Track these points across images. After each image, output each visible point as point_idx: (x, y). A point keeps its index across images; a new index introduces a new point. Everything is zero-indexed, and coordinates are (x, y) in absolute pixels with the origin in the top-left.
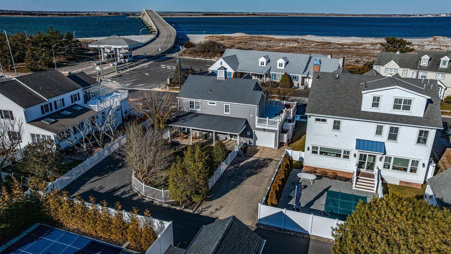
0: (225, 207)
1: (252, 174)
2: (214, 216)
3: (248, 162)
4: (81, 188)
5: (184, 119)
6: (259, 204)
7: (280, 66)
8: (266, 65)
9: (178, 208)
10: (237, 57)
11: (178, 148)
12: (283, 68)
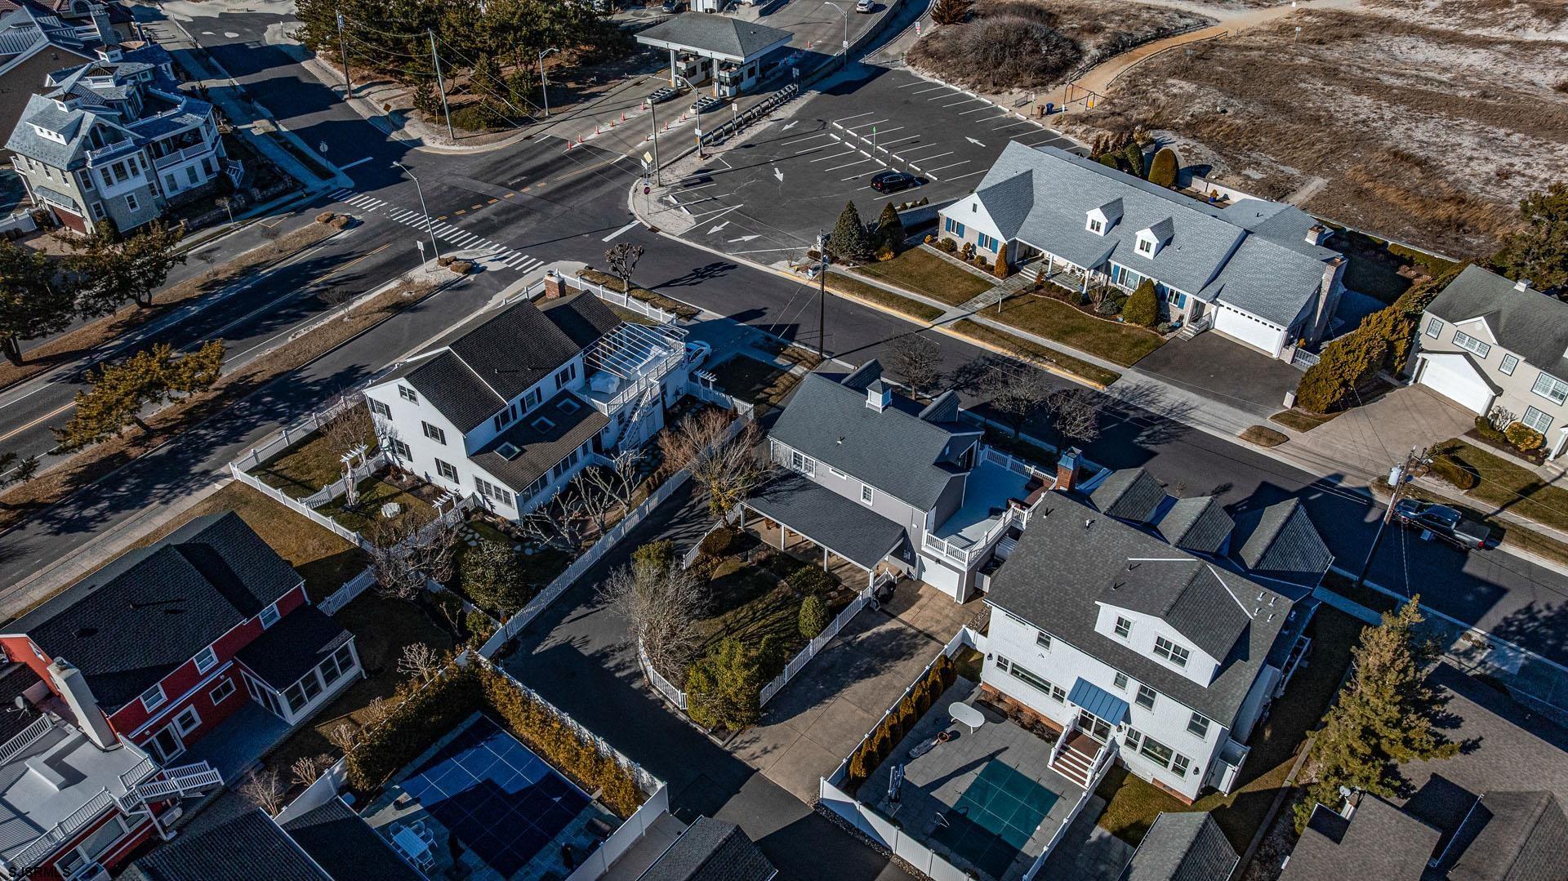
0: (780, 749)
1: (871, 672)
2: (753, 764)
3: (878, 634)
4: (553, 634)
5: (775, 492)
6: (822, 779)
7: (1142, 248)
8: (1106, 233)
9: (700, 730)
10: (1034, 181)
11: (752, 556)
12: (1150, 256)
